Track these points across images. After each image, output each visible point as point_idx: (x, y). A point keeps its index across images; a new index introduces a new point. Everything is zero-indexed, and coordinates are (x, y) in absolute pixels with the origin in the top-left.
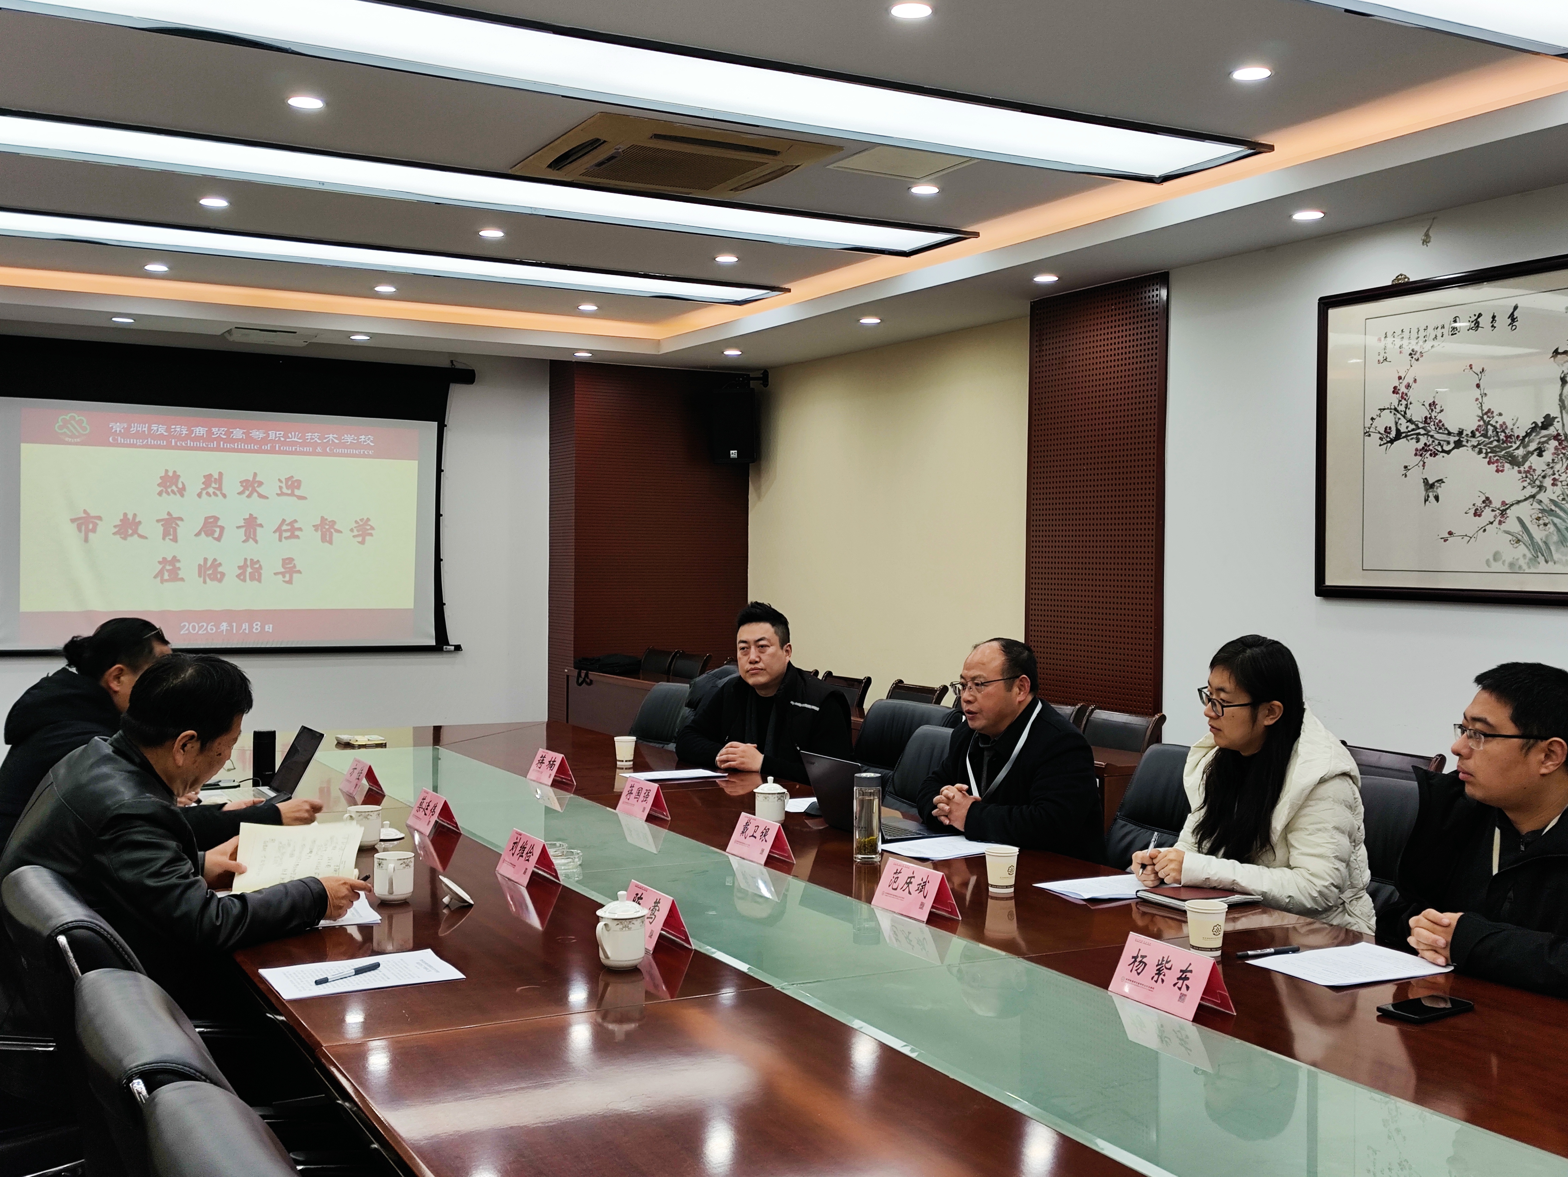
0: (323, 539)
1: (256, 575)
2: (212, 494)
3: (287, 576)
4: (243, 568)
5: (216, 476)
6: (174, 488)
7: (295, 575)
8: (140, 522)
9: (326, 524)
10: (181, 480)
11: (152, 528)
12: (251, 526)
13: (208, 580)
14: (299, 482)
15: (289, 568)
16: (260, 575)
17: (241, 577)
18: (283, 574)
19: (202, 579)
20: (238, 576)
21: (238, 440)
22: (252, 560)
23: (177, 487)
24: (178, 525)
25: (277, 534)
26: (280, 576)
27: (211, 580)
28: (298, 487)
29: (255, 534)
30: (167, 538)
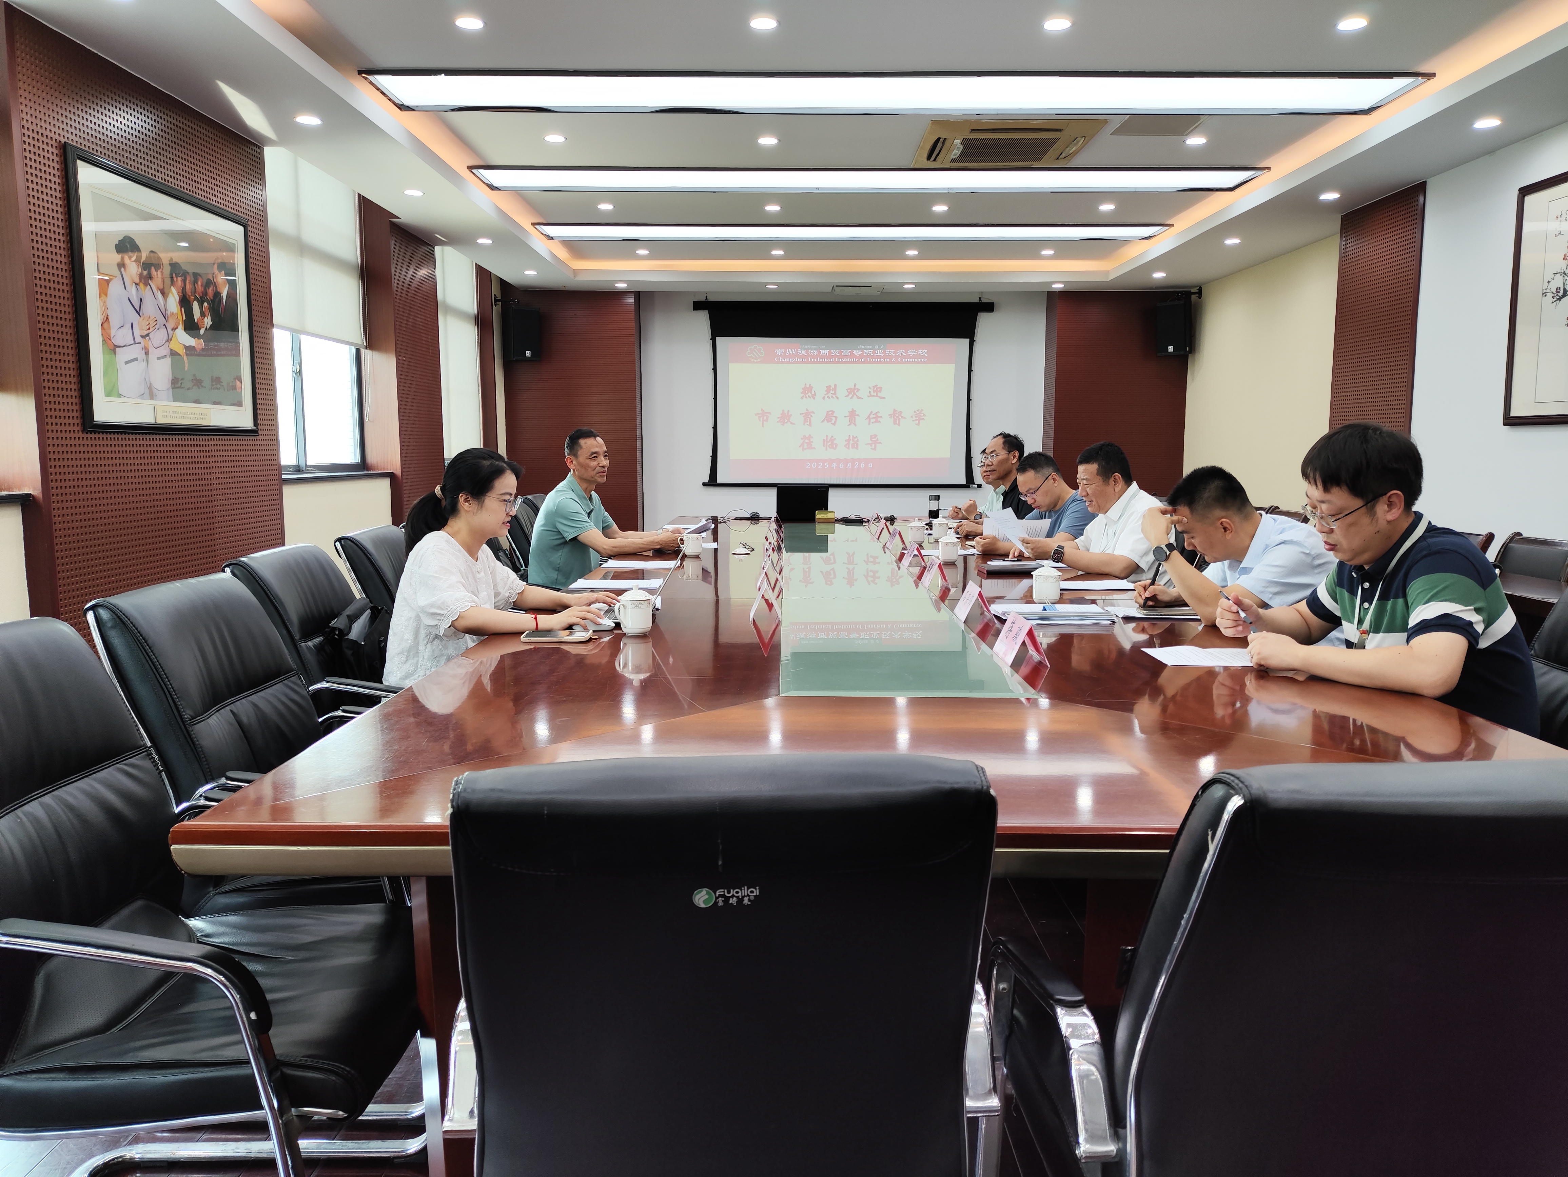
0: (894, 422)
2: (830, 397)
3: (873, 445)
4: (848, 441)
5: (834, 383)
8: (791, 415)
9: (897, 414)
10: (814, 388)
11: (797, 419)
12: (853, 415)
14: (881, 386)
15: (874, 441)
18: (871, 445)
19: (825, 448)
22: (853, 436)
23: (811, 394)
24: (812, 417)
25: (868, 420)
27: (830, 448)
28: (880, 392)
29: (855, 421)
30: (806, 424)
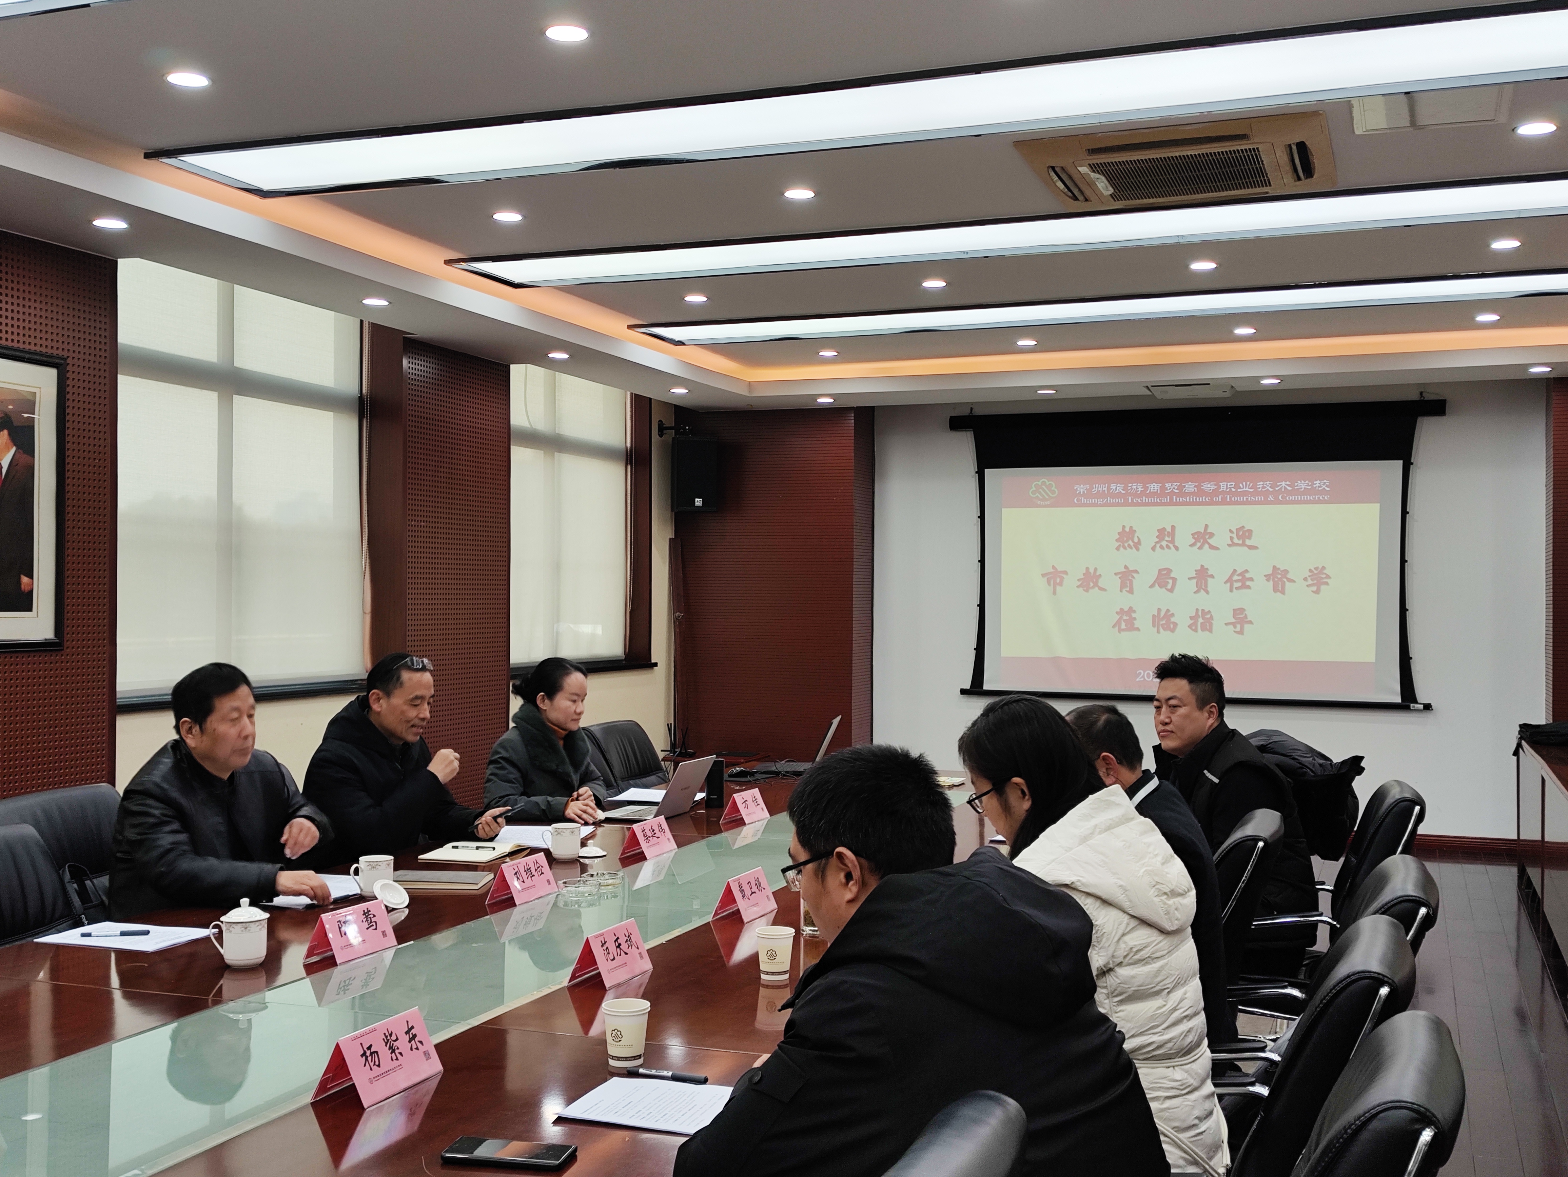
0: (1275, 590)
1: (1208, 626)
2: (1165, 546)
3: (1239, 626)
4: (1194, 618)
5: (1169, 529)
6: (1130, 542)
7: (1246, 626)
8: (1100, 575)
9: (1279, 574)
10: (1136, 535)
11: (1110, 581)
12: (1202, 576)
13: (1161, 630)
14: (1250, 531)
15: (1240, 619)
16: (1211, 625)
17: (1193, 627)
18: (1234, 624)
19: (1156, 629)
20: (1190, 627)
21: (1190, 494)
22: (1203, 610)
23: (1133, 542)
24: (1134, 578)
25: (1228, 585)
26: (1231, 627)
27: (1164, 629)
28: (1249, 537)
29: (1206, 586)
30: (1124, 590)
